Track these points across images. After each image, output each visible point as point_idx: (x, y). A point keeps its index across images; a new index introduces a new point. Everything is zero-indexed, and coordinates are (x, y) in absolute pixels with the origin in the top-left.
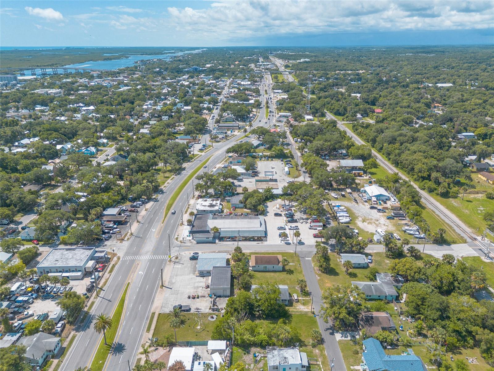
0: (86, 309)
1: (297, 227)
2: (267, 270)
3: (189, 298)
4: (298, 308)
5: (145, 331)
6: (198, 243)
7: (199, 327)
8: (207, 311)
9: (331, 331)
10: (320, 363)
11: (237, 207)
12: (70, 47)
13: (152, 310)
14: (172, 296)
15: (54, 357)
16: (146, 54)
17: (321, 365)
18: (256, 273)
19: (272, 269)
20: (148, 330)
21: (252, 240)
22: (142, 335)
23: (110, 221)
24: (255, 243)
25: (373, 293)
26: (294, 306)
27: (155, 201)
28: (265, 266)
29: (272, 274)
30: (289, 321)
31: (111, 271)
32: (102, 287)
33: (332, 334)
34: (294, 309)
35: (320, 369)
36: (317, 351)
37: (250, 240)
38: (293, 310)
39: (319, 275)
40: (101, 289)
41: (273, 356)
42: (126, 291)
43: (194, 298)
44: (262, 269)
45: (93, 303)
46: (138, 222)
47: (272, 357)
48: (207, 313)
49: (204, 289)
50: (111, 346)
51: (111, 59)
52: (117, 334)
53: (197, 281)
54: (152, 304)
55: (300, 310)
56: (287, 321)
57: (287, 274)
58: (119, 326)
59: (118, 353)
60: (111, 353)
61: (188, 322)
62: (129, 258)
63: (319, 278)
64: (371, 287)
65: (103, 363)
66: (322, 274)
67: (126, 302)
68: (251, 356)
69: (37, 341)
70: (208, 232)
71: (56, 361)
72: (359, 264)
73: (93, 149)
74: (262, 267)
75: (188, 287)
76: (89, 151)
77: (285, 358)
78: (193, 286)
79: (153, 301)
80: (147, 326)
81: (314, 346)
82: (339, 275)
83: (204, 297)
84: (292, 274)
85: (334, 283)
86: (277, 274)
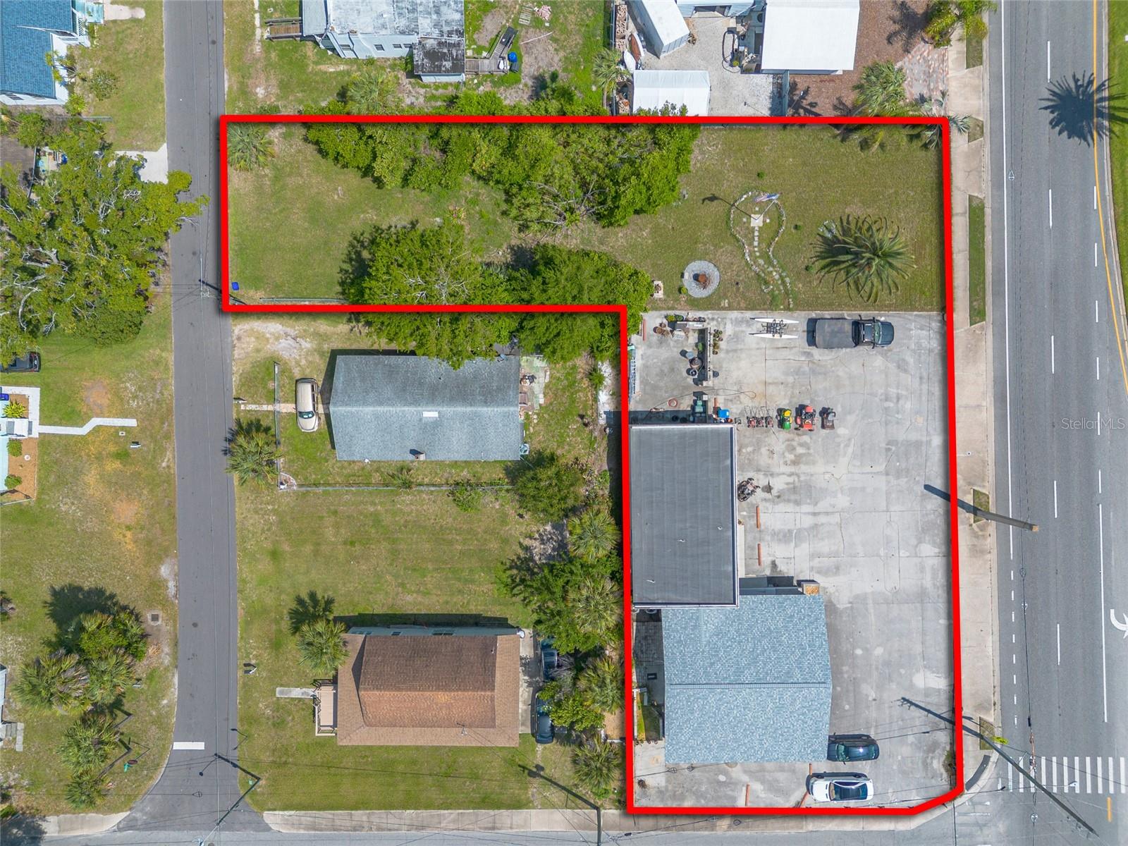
3: (826, 417)
4: (307, 345)
5: (988, 211)
7: (757, 221)
8: (728, 325)
10: (258, 32)
13: (990, 337)
14: (913, 436)
17: (257, 22)
20: (976, 212)
22: (997, 184)
26: (322, 354)
29: (411, 603)
30: (358, 254)
35: (263, 8)
36: (260, 92)
41: (438, 12)
47: (444, 9)
48: (730, 308)
49: (761, 480)
50: (1112, 118)
52: (1108, 187)
53: (805, 548)
54: (999, 382)
58: (1112, 233)
59: (1069, 91)
60: (1100, 89)
65: (1114, 32)
66: (139, 606)
68: (529, 67)
75: (842, 501)
78: (822, 506)
80: (988, 237)
82: (55, 593)
83: (755, 422)
84: (300, 601)
85: (92, 524)
86: (380, 597)
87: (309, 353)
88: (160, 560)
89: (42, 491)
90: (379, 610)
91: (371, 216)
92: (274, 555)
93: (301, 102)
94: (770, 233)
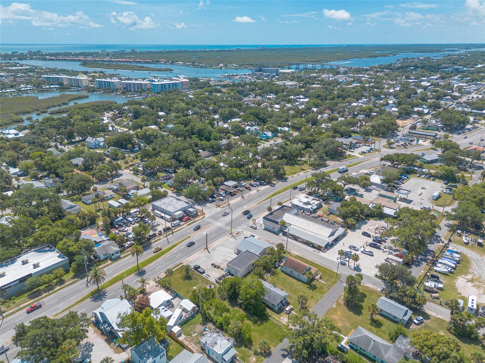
0: (152, 241)
1: (372, 252)
2: (293, 275)
3: (212, 265)
4: (282, 318)
6: (265, 229)
7: (195, 288)
8: (213, 281)
9: (286, 353)
11: (334, 213)
12: (350, 45)
13: (182, 261)
14: (205, 258)
15: (111, 259)
16: (420, 52)
18: (282, 273)
19: (297, 276)
21: (311, 245)
22: (161, 273)
23: (224, 190)
24: (311, 249)
25: (367, 349)
26: (280, 315)
27: (272, 186)
28: (292, 270)
29: (294, 281)
30: (260, 324)
31: (189, 225)
32: (175, 232)
33: (284, 356)
34: (277, 317)
36: (254, 359)
37: (309, 245)
38: (275, 317)
39: (338, 304)
40: (173, 233)
41: (211, 336)
42: (183, 241)
43: (215, 267)
44: (289, 272)
45: (160, 239)
46: (243, 197)
47: (209, 336)
48: (211, 282)
50: (139, 269)
51: (376, 57)
53: (231, 256)
54: (188, 257)
55: (281, 321)
56: (259, 323)
57: (308, 287)
58: (156, 260)
59: (138, 276)
60: (135, 273)
61: (194, 280)
62: (209, 220)
63: (335, 307)
64: (370, 342)
65: (126, 277)
66: (343, 305)
67: (175, 248)
68: (202, 328)
69: (108, 245)
70: (277, 223)
71: (110, 262)
72: (395, 317)
73: (270, 134)
74: (289, 270)
75: (221, 257)
76: (266, 135)
77: (216, 343)
78: (224, 258)
79: (190, 255)
81: (256, 354)
82: (359, 316)
83: (223, 269)
84: (313, 290)
85: (344, 319)
86: (299, 284)
87: (282, 317)
88: (334, 308)
89: (351, 329)
90: (301, 283)
91: (252, 327)
92: (312, 297)
93: (248, 352)
94: (195, 285)
